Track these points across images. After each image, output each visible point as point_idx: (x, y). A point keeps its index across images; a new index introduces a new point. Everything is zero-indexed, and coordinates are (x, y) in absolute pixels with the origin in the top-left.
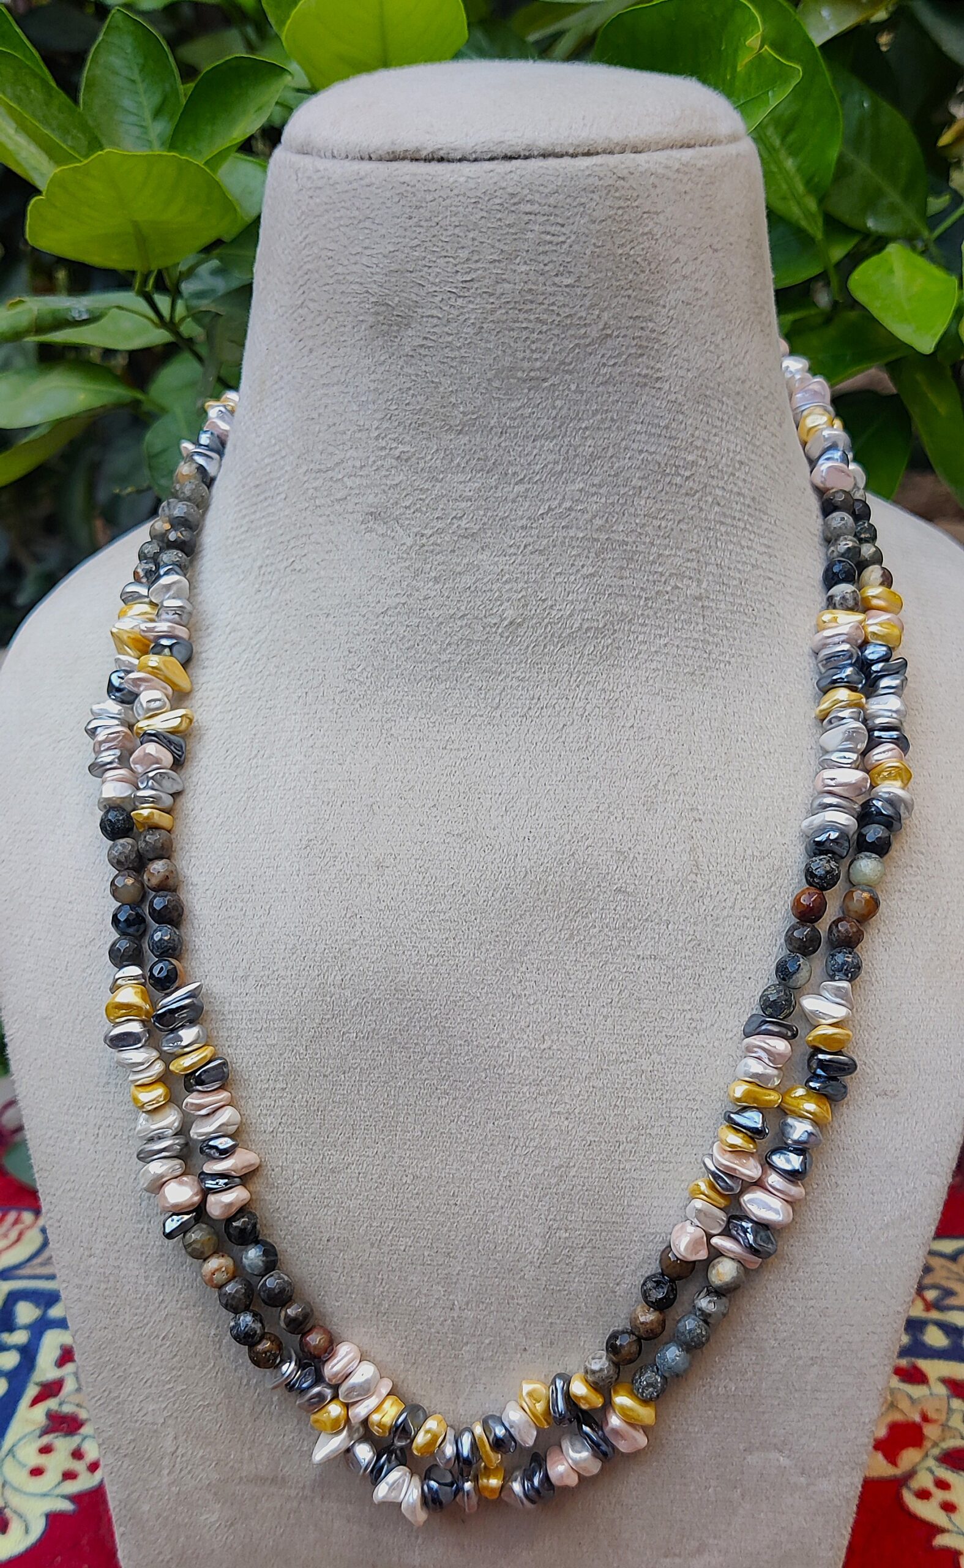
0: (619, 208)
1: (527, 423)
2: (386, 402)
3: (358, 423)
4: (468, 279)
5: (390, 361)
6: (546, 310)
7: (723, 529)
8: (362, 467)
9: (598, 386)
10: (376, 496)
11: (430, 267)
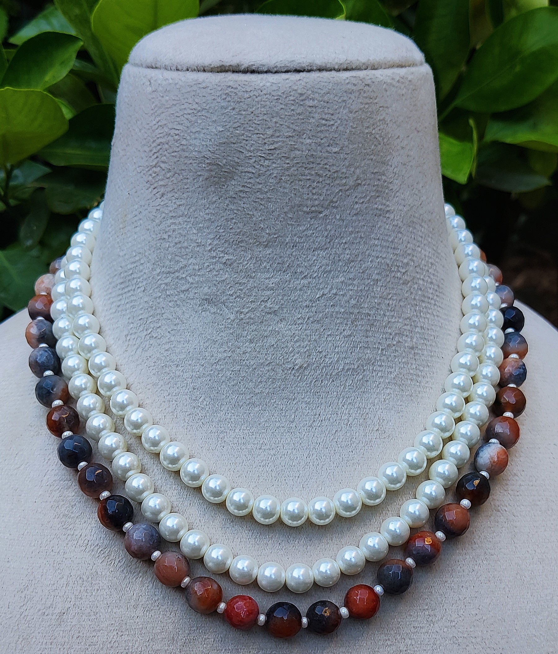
0: (366, 104)
1: (309, 240)
2: (216, 227)
3: (197, 241)
4: (273, 148)
5: (219, 201)
6: (322, 168)
7: (424, 305)
8: (199, 269)
9: (353, 216)
10: (209, 288)
11: (247, 140)
